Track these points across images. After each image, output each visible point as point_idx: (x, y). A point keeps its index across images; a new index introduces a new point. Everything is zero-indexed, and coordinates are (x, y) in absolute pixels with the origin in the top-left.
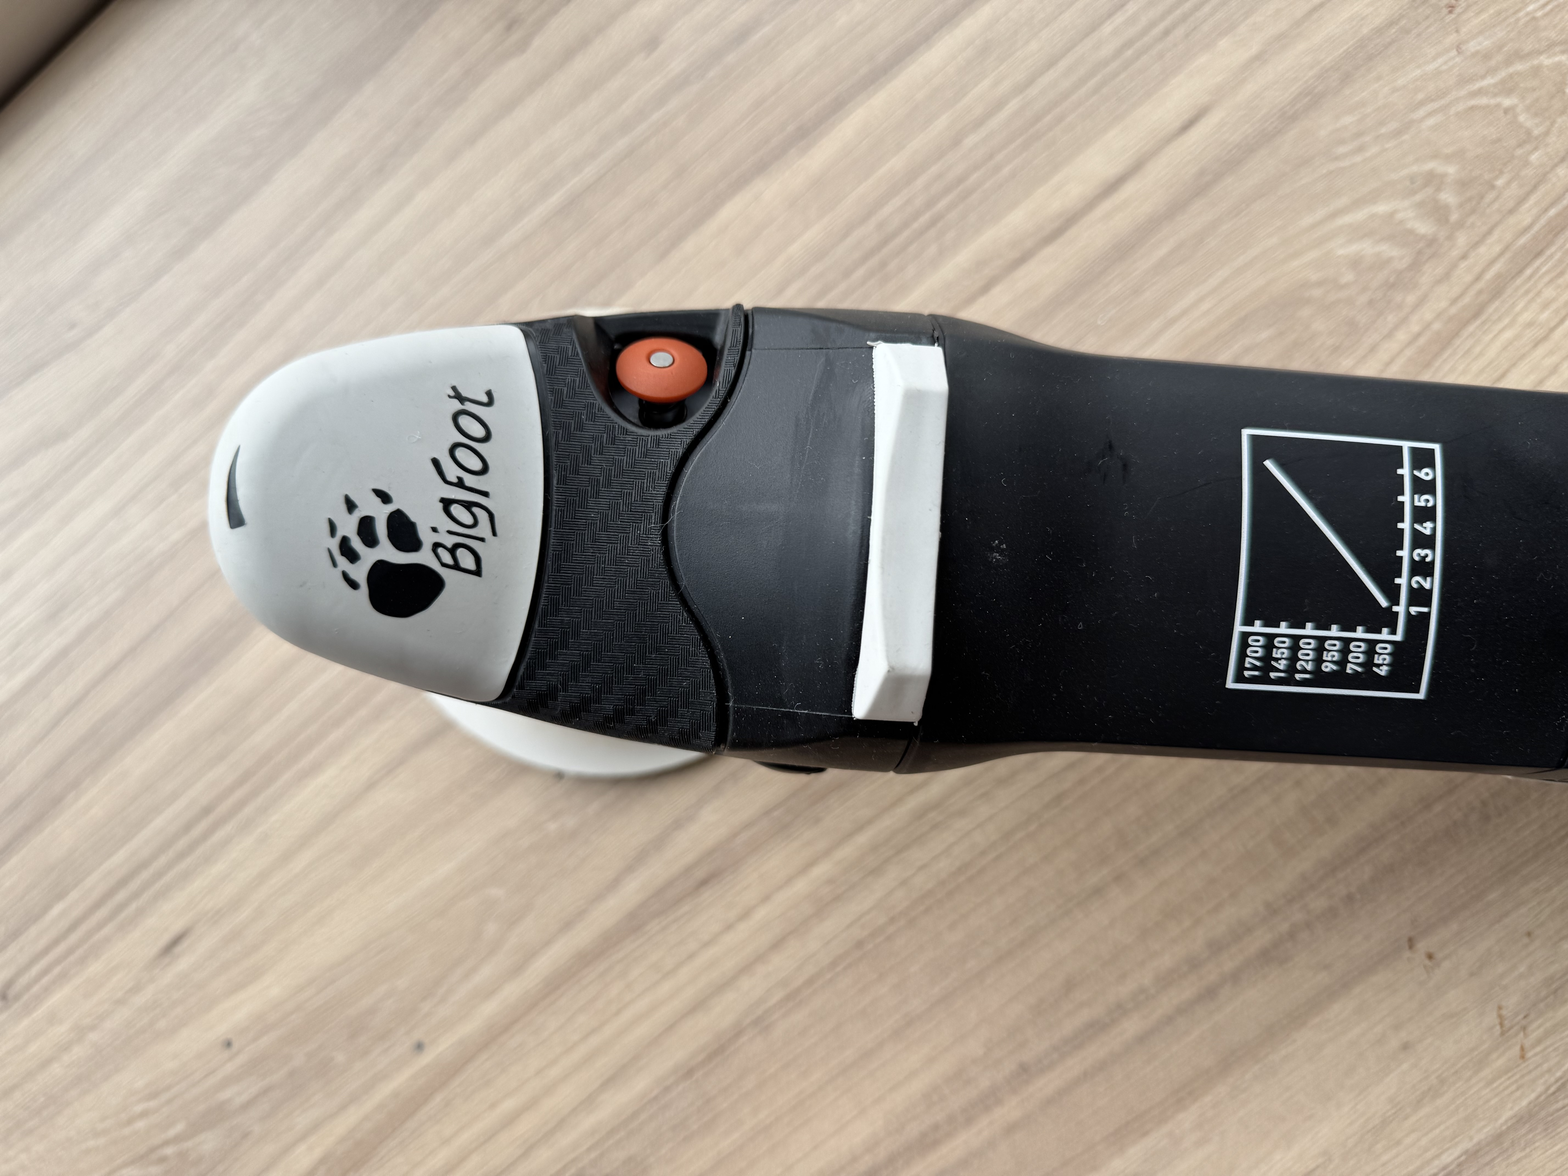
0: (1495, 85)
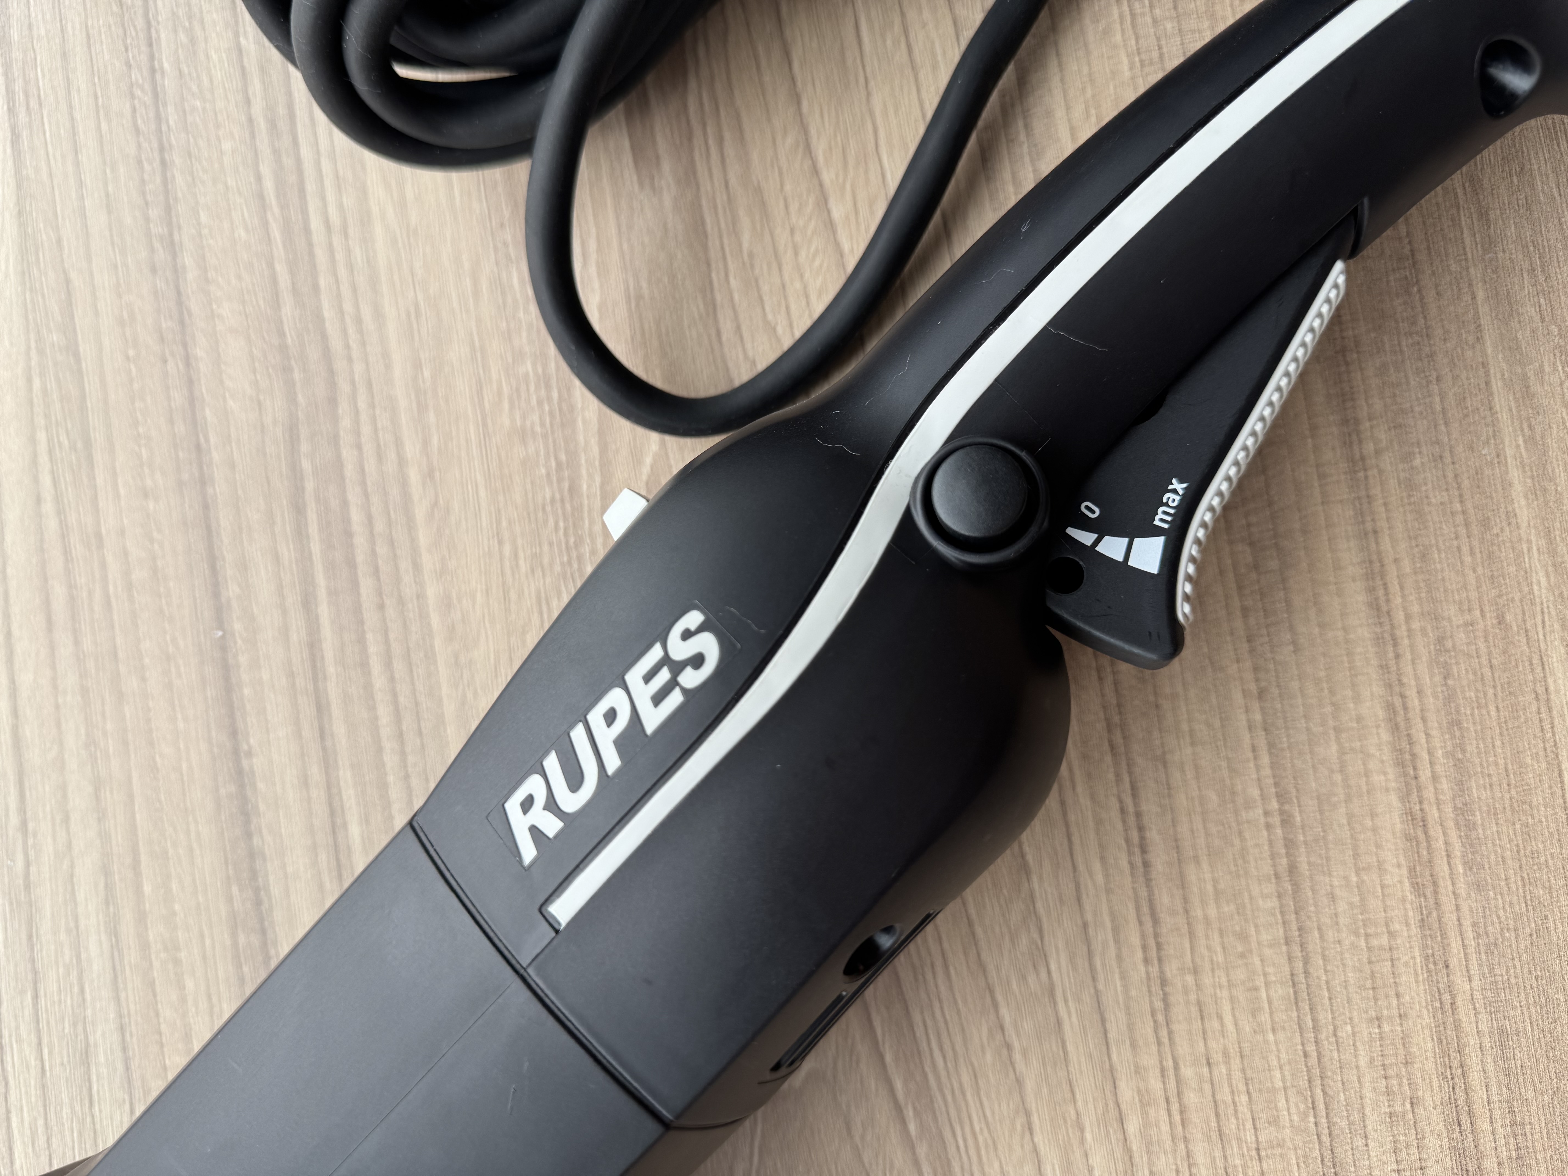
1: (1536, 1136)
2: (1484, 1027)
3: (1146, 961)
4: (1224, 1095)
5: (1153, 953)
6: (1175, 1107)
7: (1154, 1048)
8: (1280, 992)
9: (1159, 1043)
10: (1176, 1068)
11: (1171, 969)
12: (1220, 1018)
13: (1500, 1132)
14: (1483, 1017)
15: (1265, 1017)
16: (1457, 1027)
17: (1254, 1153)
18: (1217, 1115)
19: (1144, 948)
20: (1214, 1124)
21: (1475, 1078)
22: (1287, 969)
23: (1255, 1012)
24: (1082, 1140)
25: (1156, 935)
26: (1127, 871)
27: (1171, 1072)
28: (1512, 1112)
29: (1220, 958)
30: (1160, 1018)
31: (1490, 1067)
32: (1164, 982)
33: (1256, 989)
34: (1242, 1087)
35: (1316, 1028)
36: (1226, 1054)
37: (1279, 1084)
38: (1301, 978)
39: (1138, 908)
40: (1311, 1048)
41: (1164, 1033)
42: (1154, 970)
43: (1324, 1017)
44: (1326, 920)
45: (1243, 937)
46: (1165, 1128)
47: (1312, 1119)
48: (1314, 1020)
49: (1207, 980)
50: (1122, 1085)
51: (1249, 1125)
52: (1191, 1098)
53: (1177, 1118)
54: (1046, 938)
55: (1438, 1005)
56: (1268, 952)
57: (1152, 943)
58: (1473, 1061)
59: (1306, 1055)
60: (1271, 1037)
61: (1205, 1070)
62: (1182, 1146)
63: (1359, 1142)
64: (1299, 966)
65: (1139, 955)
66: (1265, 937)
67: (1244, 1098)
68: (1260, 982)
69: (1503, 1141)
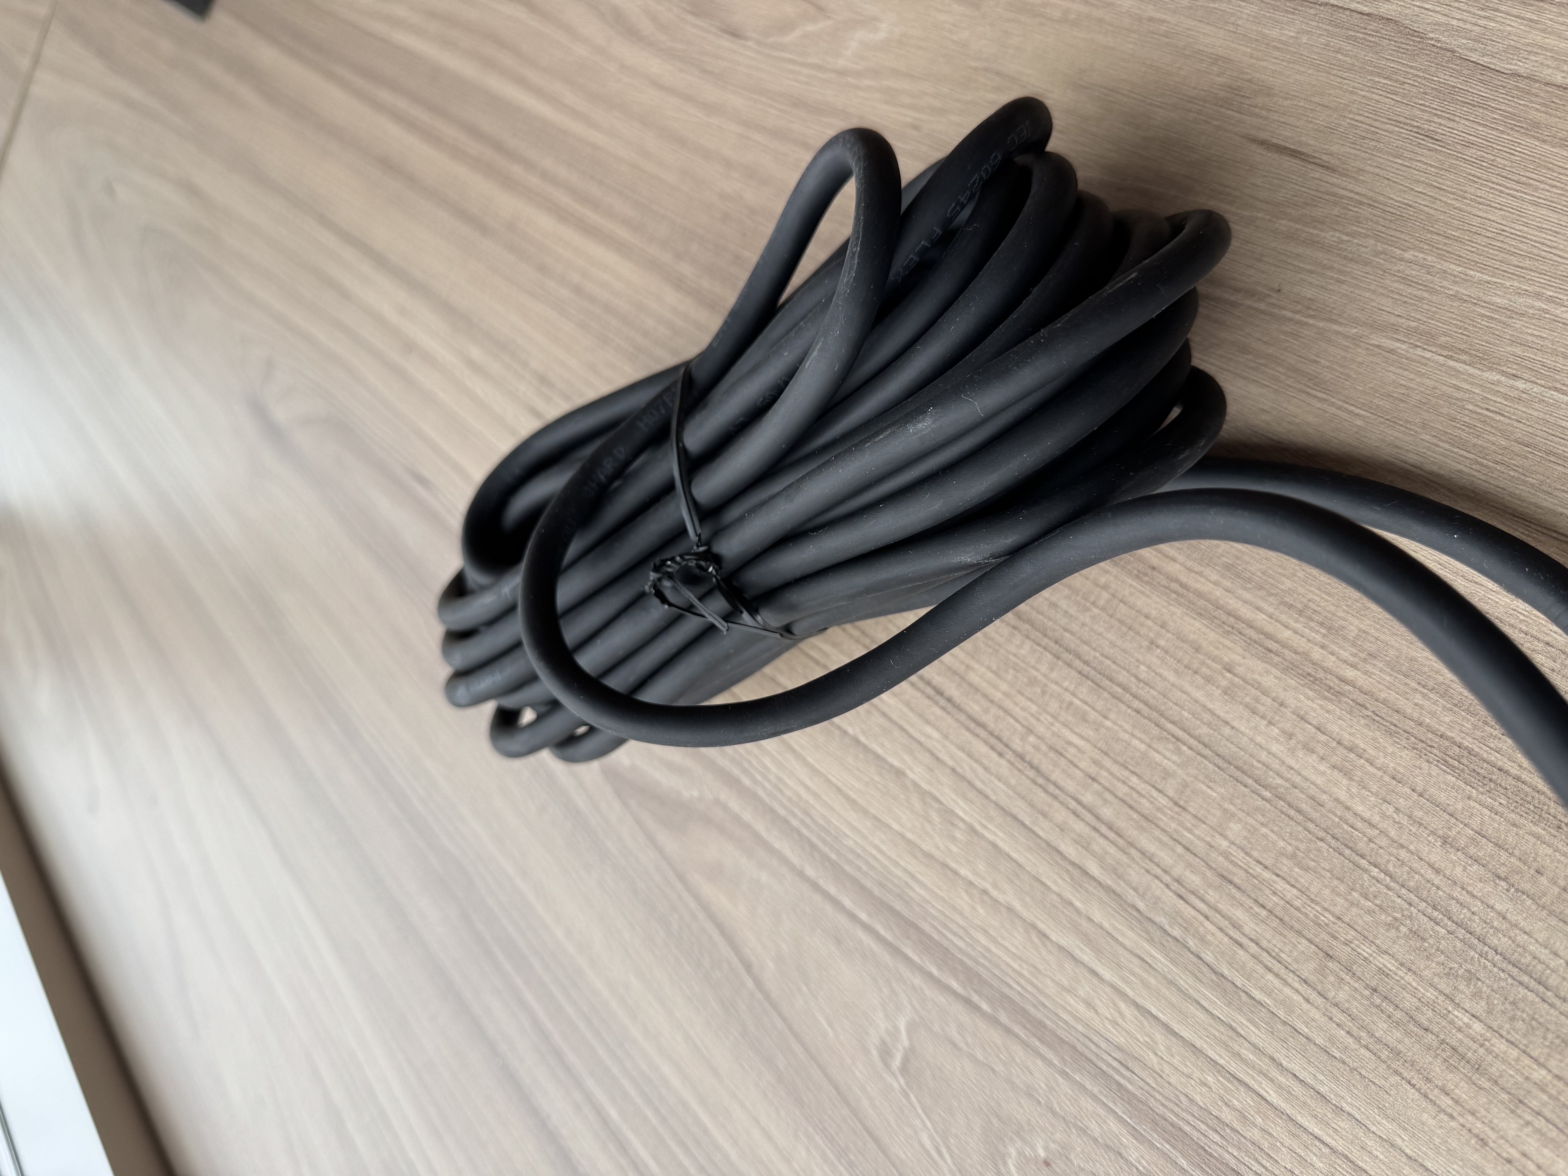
1: (1323, 604)
2: (1214, 577)
3: (1001, 755)
4: (1122, 790)
5: (1000, 747)
6: (1103, 829)
7: (1056, 804)
8: (1084, 691)
9: (1055, 797)
10: (1079, 802)
11: (1017, 744)
12: (1070, 743)
13: (1298, 626)
14: (1207, 572)
15: (1093, 715)
16: (1200, 595)
17: (1177, 809)
18: (1131, 807)
19: (993, 748)
20: (1135, 816)
21: (1246, 612)
22: (1074, 673)
23: (1084, 719)
24: (1078, 911)
25: (991, 734)
26: (944, 715)
27: (1079, 809)
28: (1291, 606)
29: (1034, 708)
30: (1040, 781)
31: (1247, 596)
32: (1021, 757)
33: (1071, 704)
34: (1126, 773)
35: (1126, 689)
36: (1096, 762)
37: (1143, 747)
38: (1086, 669)
39: (968, 729)
40: (1136, 704)
41: (1051, 788)
42: (1009, 755)
43: (1123, 677)
44: (1064, 621)
45: (1033, 682)
46: (1112, 850)
47: (1185, 748)
48: (1119, 685)
49: (1041, 729)
50: (1063, 848)
51: (1155, 793)
52: (1107, 812)
53: (1111, 835)
54: (943, 801)
55: (1174, 596)
56: (1054, 675)
57: (992, 741)
58: (1233, 603)
59: (1138, 712)
60: (1108, 723)
61: (1096, 786)
62: (1133, 852)
63: (1227, 731)
64: (1078, 663)
65: (994, 755)
66: (1044, 668)
67: (1134, 779)
68: (1068, 697)
69: (1307, 631)
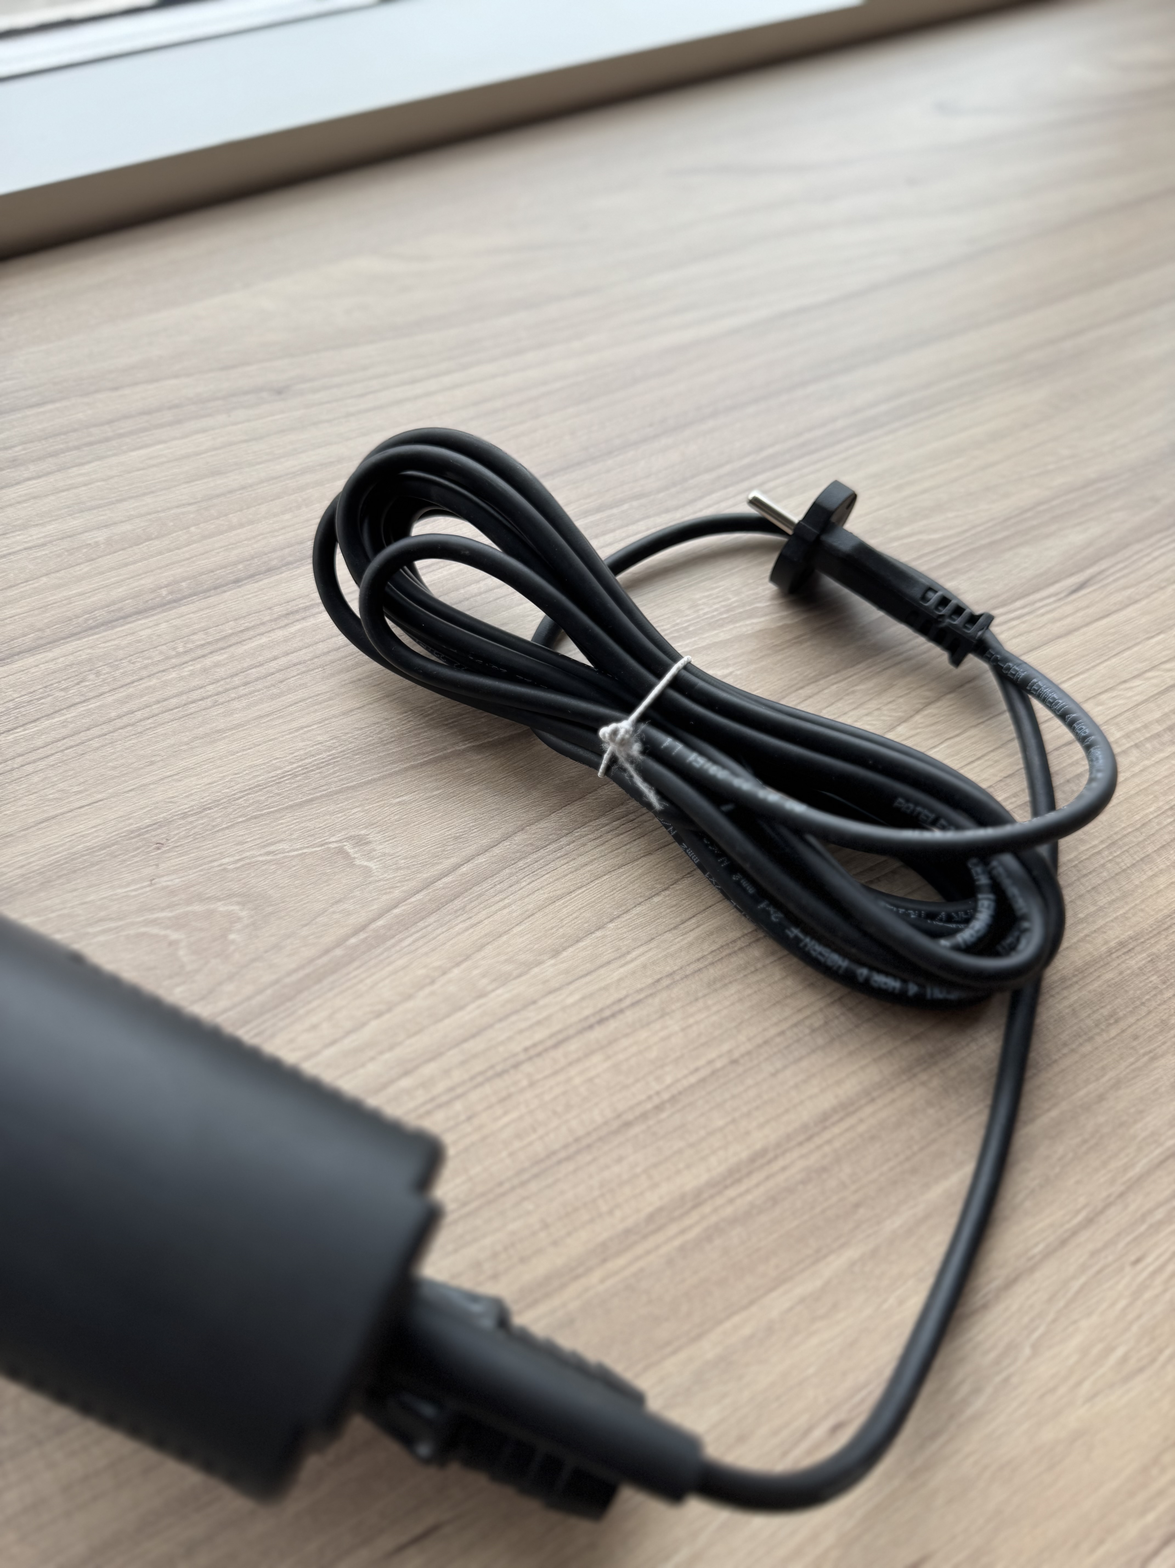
0: (169, 918)
